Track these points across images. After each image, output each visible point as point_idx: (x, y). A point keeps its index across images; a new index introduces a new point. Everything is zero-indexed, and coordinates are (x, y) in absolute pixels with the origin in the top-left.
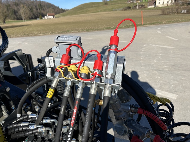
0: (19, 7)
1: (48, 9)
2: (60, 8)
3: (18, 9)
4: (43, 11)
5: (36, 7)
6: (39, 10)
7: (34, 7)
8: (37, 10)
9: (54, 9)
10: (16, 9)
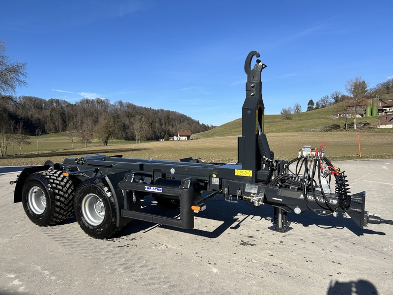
0: (132, 120)
1: (180, 124)
2: (201, 123)
3: (131, 122)
4: (170, 128)
5: (160, 120)
6: (164, 125)
7: (157, 120)
8: (161, 125)
9: (190, 125)
10: (127, 122)
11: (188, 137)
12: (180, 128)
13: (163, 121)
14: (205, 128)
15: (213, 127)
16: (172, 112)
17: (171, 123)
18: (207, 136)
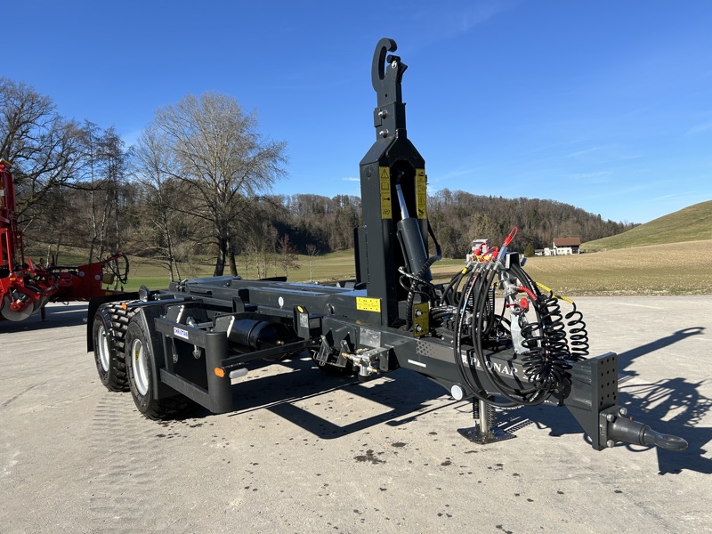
1: (560, 224)
3: (465, 226)
4: (540, 233)
6: (527, 227)
7: (514, 219)
9: (581, 224)
10: (457, 226)
11: (575, 248)
12: (559, 232)
13: (525, 220)
14: (615, 229)
15: (633, 226)
16: (544, 202)
17: (541, 223)
18: (617, 245)
